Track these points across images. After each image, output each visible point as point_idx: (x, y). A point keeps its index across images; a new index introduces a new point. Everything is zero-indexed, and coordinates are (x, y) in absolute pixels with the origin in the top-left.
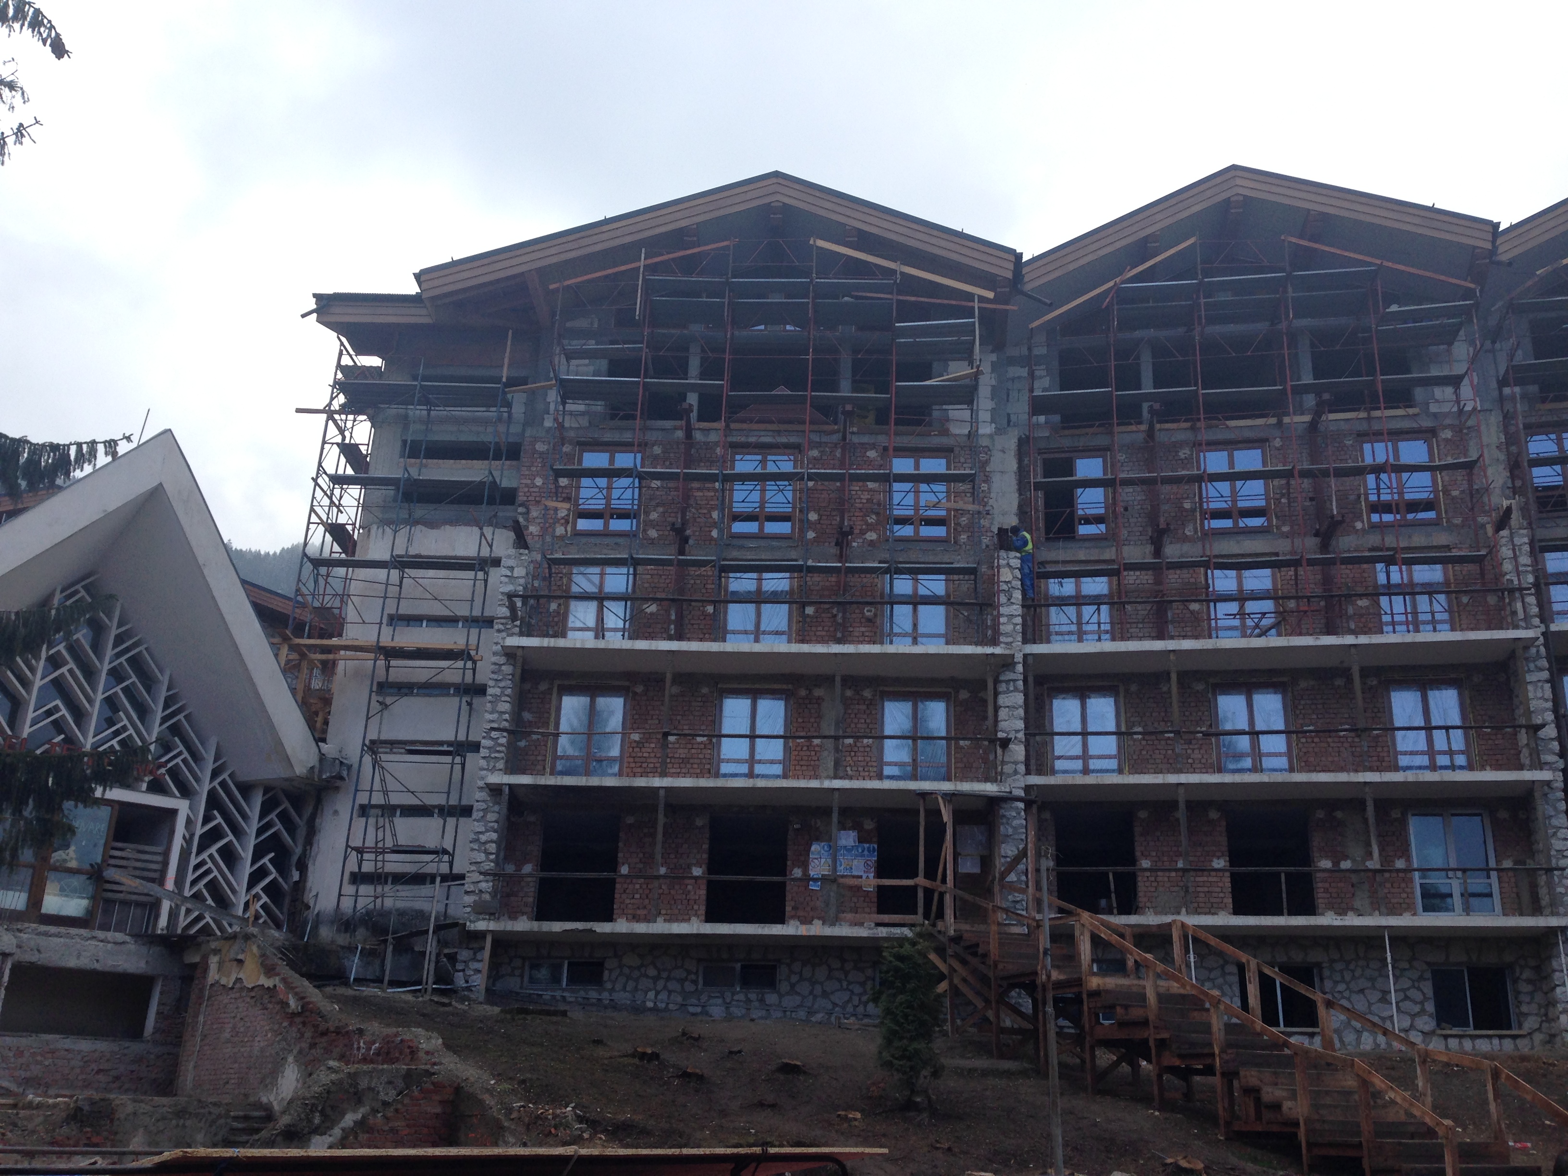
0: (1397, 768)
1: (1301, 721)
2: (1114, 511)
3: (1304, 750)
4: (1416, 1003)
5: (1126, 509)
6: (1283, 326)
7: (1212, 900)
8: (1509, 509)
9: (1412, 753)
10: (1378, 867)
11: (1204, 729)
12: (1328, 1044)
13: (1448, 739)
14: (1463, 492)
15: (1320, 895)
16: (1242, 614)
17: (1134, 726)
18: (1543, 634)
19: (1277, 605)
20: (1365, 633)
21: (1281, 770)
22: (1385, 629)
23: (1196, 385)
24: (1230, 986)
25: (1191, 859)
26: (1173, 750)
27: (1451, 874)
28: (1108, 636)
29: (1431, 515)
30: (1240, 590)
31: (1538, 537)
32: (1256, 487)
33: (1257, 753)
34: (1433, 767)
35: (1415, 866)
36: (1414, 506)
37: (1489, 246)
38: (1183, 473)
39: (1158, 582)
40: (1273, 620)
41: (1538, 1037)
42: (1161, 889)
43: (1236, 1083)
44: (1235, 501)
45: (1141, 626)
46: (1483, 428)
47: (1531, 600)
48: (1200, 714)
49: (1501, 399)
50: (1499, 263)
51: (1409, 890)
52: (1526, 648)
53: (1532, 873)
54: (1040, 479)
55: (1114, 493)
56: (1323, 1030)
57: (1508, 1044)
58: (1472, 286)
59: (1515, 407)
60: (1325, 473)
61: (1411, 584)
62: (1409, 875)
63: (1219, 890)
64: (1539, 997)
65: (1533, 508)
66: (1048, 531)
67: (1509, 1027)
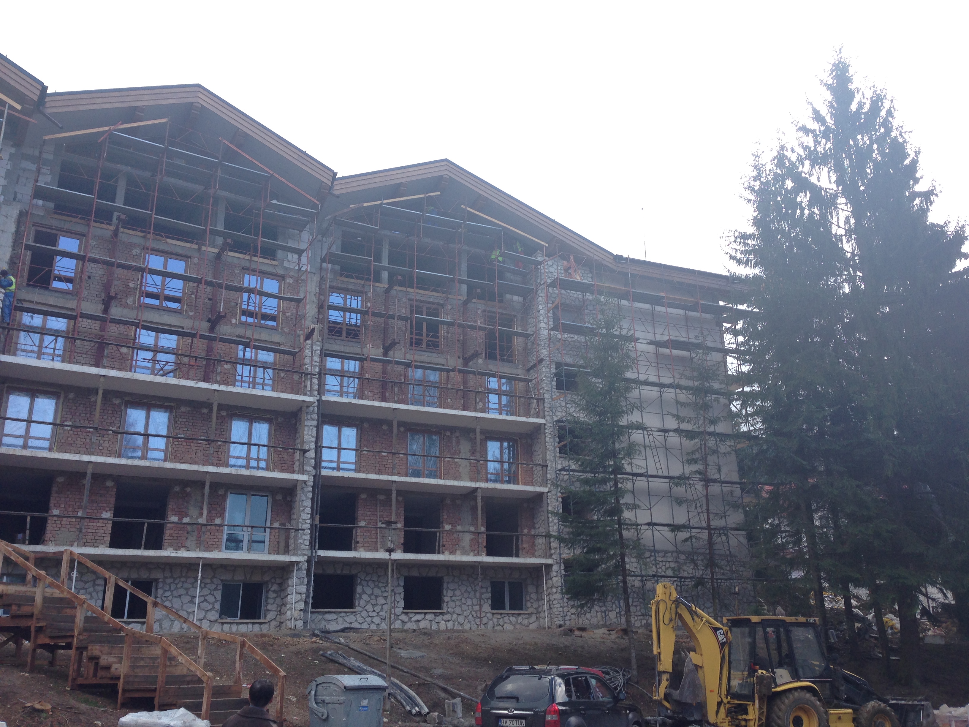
0: (227, 465)
1: (177, 431)
2: (81, 277)
3: (175, 449)
4: (209, 603)
5: (89, 278)
6: (211, 191)
7: (96, 538)
8: (313, 330)
9: (238, 458)
10: (205, 522)
11: (114, 429)
12: (150, 629)
13: (259, 451)
14: (292, 315)
15: (166, 538)
16: (154, 360)
17: (66, 420)
18: (318, 401)
19: (177, 358)
20: (225, 384)
21: (158, 460)
22: (237, 384)
23: (152, 211)
24: (97, 593)
25: (88, 511)
26: (90, 439)
27: (245, 529)
28: (59, 359)
29: (274, 324)
30: (156, 345)
31: (325, 348)
32: (178, 284)
33: (146, 447)
34: (247, 467)
35: (226, 523)
36: (265, 317)
37: (330, 184)
38: (134, 264)
39: (103, 329)
40: (172, 367)
41: (274, 623)
42: (62, 529)
43: (85, 653)
44: (163, 290)
45: (85, 356)
46: (309, 282)
47: (316, 381)
48: (114, 418)
49: (321, 269)
50: (334, 195)
51: (219, 537)
52: (308, 407)
53: (288, 530)
54: (31, 243)
55: (83, 265)
56: (148, 620)
57: (257, 627)
58: (317, 202)
59: (327, 275)
60: (220, 286)
61: (256, 360)
62: (221, 528)
63: (103, 531)
64: (278, 601)
65: (326, 331)
66: (29, 280)
67: (259, 618)
